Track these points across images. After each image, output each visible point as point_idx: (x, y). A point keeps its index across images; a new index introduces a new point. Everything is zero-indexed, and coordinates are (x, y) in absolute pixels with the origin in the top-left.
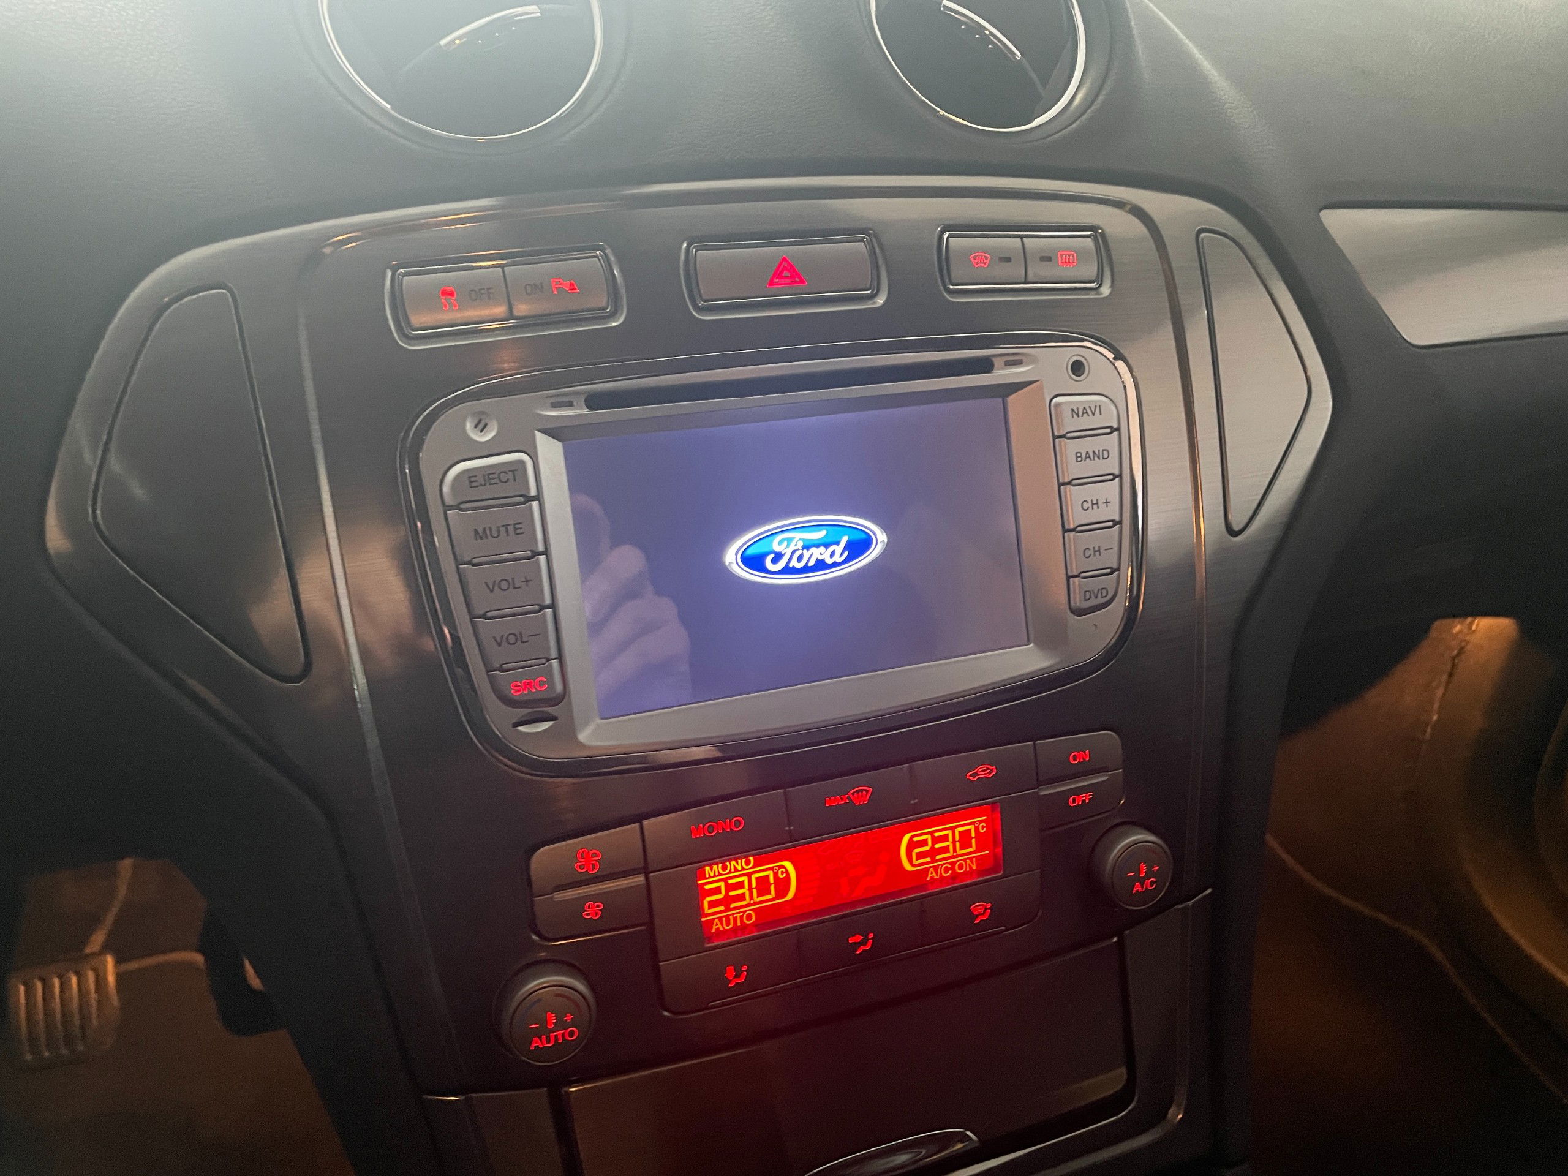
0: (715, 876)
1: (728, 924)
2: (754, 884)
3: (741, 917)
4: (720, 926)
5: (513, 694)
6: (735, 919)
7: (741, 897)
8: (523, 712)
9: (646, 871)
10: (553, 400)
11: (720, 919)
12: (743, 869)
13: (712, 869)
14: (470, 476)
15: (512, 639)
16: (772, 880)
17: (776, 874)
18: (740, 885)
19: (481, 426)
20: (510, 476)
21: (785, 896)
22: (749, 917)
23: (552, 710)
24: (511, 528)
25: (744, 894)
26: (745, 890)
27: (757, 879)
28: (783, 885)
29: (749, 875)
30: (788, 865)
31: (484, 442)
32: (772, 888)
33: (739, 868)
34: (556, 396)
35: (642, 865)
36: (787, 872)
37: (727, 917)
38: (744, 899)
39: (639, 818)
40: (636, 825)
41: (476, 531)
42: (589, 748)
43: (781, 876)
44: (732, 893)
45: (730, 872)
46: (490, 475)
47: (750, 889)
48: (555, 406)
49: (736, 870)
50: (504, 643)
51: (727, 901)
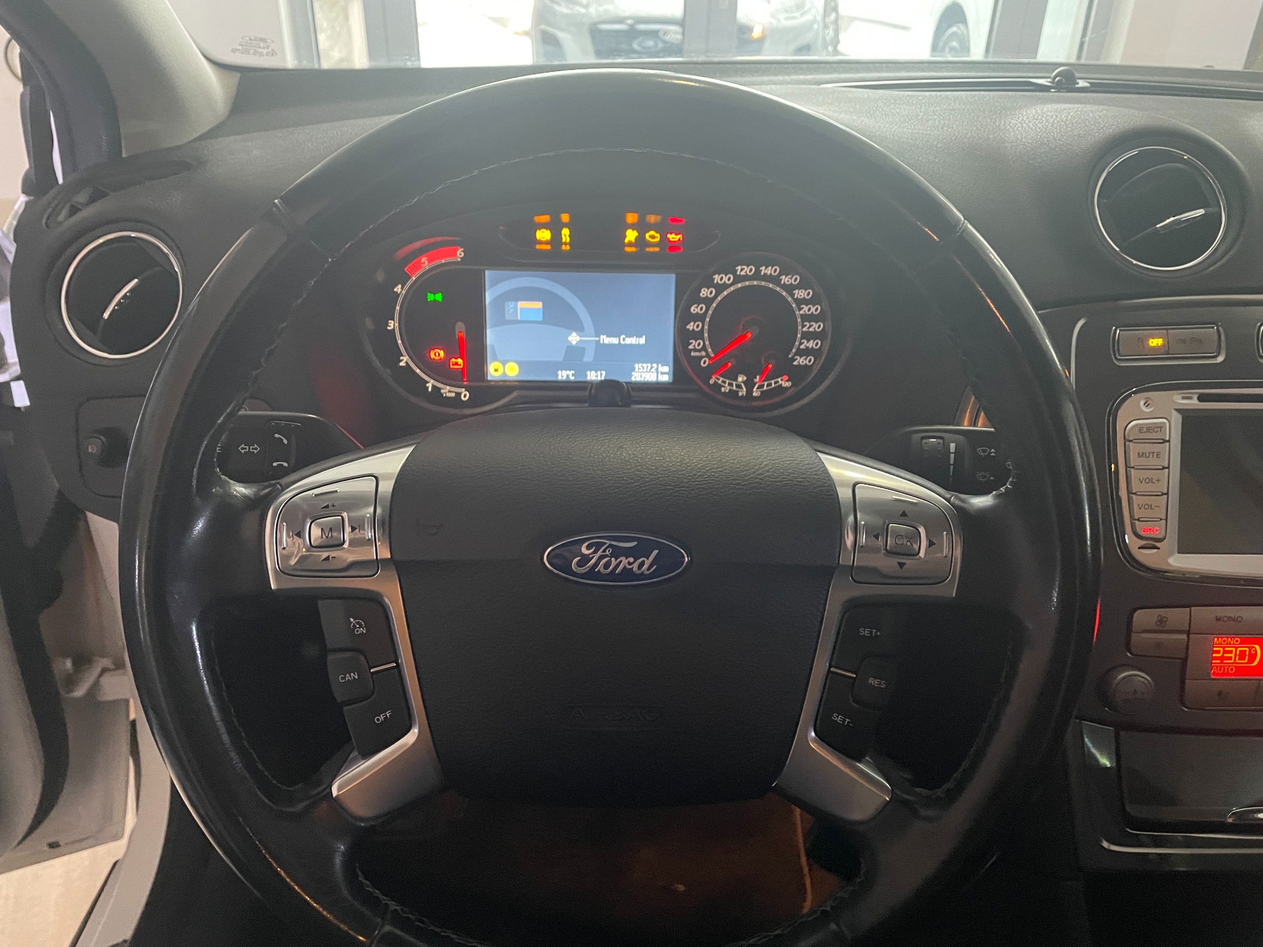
0: (1219, 644)
1: (1220, 670)
2: (1238, 653)
3: (1228, 669)
4: (1216, 670)
5: (1142, 533)
6: (1224, 669)
7: (1230, 658)
8: (1143, 542)
9: (1188, 633)
10: (1183, 395)
11: (1217, 667)
12: (1234, 644)
13: (1218, 640)
14: (1140, 428)
15: (1147, 507)
16: (1247, 653)
17: (1250, 651)
18: (1231, 652)
19: (1146, 405)
20: (1159, 429)
21: (1253, 662)
22: (1232, 670)
23: (1158, 544)
24: (1155, 455)
25: (1231, 657)
26: (1233, 655)
27: (1240, 651)
28: (1253, 657)
29: (1236, 648)
30: (1257, 647)
31: (1146, 412)
32: (1247, 657)
33: (1232, 643)
34: (1185, 393)
35: (1187, 629)
36: (1256, 651)
37: (1221, 667)
38: (1231, 660)
39: (1189, 606)
40: (1188, 609)
41: (1139, 454)
42: (1172, 566)
43: (1252, 652)
44: (1226, 655)
45: (1227, 644)
46: (1150, 429)
47: (1235, 655)
48: (1183, 398)
49: (1230, 644)
50: (1142, 509)
51: (1222, 658)
